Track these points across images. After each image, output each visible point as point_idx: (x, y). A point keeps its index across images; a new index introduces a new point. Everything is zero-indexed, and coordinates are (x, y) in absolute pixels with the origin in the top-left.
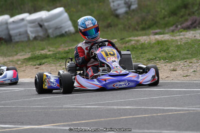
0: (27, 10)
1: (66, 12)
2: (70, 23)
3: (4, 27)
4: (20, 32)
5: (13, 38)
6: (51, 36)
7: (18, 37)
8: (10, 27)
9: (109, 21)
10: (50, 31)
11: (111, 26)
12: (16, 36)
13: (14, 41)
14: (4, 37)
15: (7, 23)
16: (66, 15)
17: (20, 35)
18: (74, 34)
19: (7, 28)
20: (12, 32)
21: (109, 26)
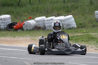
0: (54, 15)
1: (73, 17)
2: (75, 23)
3: (43, 22)
4: (50, 25)
5: (46, 28)
6: (65, 29)
7: (49, 28)
8: (45, 22)
9: (94, 24)
10: (65, 26)
11: (95, 26)
12: (48, 27)
13: (46, 29)
14: (42, 27)
15: (44, 21)
16: (73, 19)
17: (50, 26)
18: (76, 28)
19: (44, 23)
20: (46, 25)
21: (94, 26)
